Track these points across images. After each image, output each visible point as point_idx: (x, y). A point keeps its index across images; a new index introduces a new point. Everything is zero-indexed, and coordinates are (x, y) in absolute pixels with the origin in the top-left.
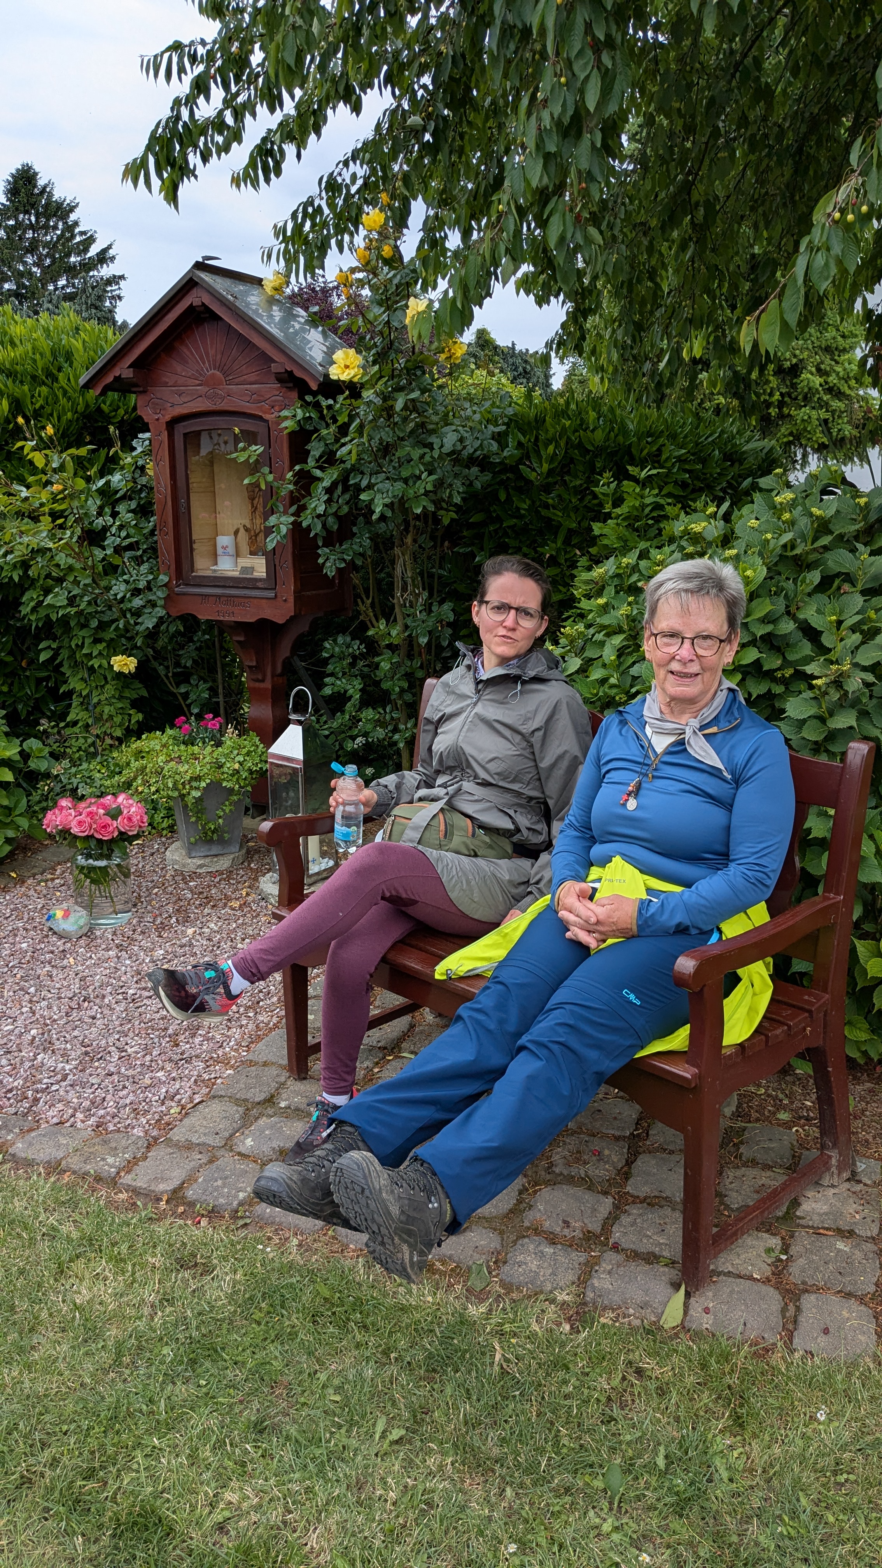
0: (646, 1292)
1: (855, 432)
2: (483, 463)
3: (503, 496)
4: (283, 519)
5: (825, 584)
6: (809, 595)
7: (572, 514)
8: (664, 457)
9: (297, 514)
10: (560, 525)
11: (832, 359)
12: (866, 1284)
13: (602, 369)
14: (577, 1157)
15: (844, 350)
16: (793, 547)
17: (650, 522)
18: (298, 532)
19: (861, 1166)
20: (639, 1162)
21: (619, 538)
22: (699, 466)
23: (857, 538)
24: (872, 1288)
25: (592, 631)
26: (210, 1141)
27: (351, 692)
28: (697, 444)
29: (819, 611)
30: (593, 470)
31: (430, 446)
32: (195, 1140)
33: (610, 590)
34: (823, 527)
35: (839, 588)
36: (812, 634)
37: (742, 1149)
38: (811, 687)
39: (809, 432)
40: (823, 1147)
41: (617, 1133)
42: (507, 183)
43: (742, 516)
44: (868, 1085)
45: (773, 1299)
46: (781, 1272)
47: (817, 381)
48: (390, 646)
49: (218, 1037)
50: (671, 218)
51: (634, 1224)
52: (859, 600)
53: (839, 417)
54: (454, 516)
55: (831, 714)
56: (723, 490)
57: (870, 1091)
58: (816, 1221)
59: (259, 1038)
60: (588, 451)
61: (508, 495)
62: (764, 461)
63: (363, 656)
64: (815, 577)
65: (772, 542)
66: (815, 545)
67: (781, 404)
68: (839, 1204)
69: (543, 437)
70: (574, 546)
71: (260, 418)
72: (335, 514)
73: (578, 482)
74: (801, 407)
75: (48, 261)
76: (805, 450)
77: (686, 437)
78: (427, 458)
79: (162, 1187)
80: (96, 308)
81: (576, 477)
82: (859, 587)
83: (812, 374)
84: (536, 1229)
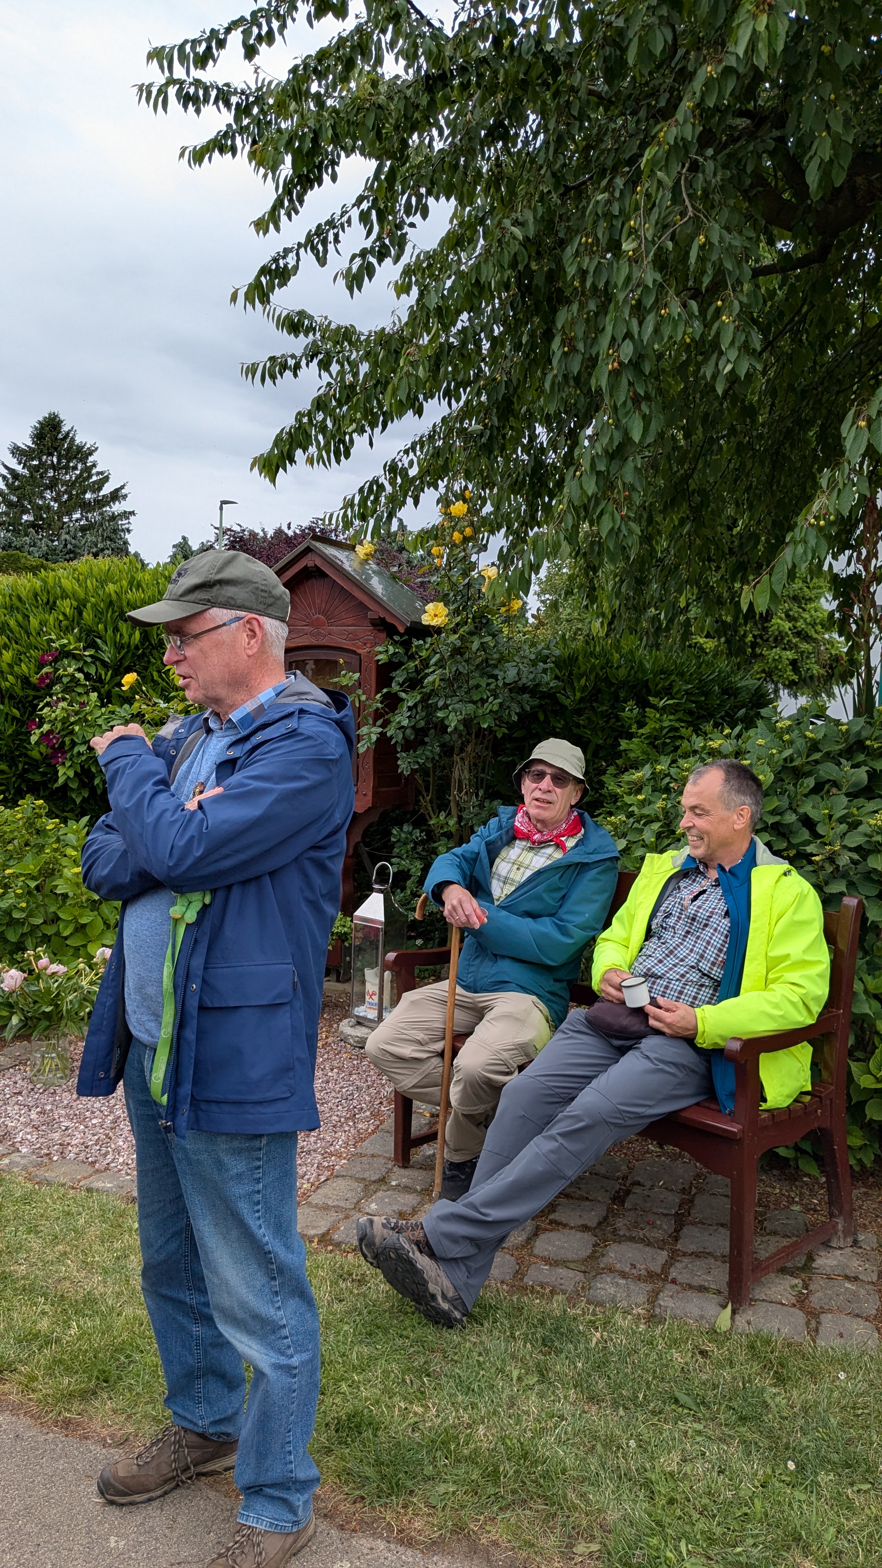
0: (702, 1309)
1: (822, 671)
2: (533, 690)
3: (542, 717)
4: (373, 729)
5: (818, 789)
6: (806, 796)
7: (600, 733)
8: (675, 690)
9: (384, 725)
10: (589, 741)
11: (799, 607)
12: (870, 1307)
13: (603, 615)
14: (636, 1225)
15: (810, 599)
16: (792, 761)
17: (668, 741)
18: (383, 739)
19: (861, 1237)
20: (685, 1230)
21: (644, 752)
22: (703, 699)
23: (840, 755)
24: (874, 1312)
25: (632, 820)
26: (342, 1204)
27: (413, 870)
28: (700, 681)
29: (813, 807)
30: (617, 698)
31: (496, 677)
32: (330, 1203)
33: (648, 789)
34: (814, 746)
35: (828, 791)
36: (808, 823)
37: (766, 1224)
38: (811, 862)
39: (780, 670)
40: (832, 1215)
41: (665, 1212)
42: (566, 490)
43: (749, 737)
44: (863, 1190)
45: (799, 1317)
46: (803, 1301)
47: (787, 625)
48: (444, 834)
49: (328, 1138)
50: (673, 501)
51: (686, 1267)
52: (845, 800)
53: (808, 657)
54: (506, 731)
55: (827, 884)
56: (722, 718)
57: (865, 1193)
58: (828, 1270)
59: (362, 1140)
60: (613, 684)
61: (546, 716)
62: (753, 695)
63: (423, 842)
64: (810, 782)
65: (777, 756)
66: (810, 759)
67: (754, 645)
68: (845, 1261)
69: (575, 671)
70: (601, 758)
71: (354, 652)
72: (413, 727)
73: (605, 708)
74: (772, 648)
75: (66, 496)
76: (776, 686)
77: (691, 675)
78: (492, 686)
79: (312, 1232)
80: (111, 540)
81: (602, 704)
82: (844, 790)
83: (781, 619)
84: (610, 1269)
